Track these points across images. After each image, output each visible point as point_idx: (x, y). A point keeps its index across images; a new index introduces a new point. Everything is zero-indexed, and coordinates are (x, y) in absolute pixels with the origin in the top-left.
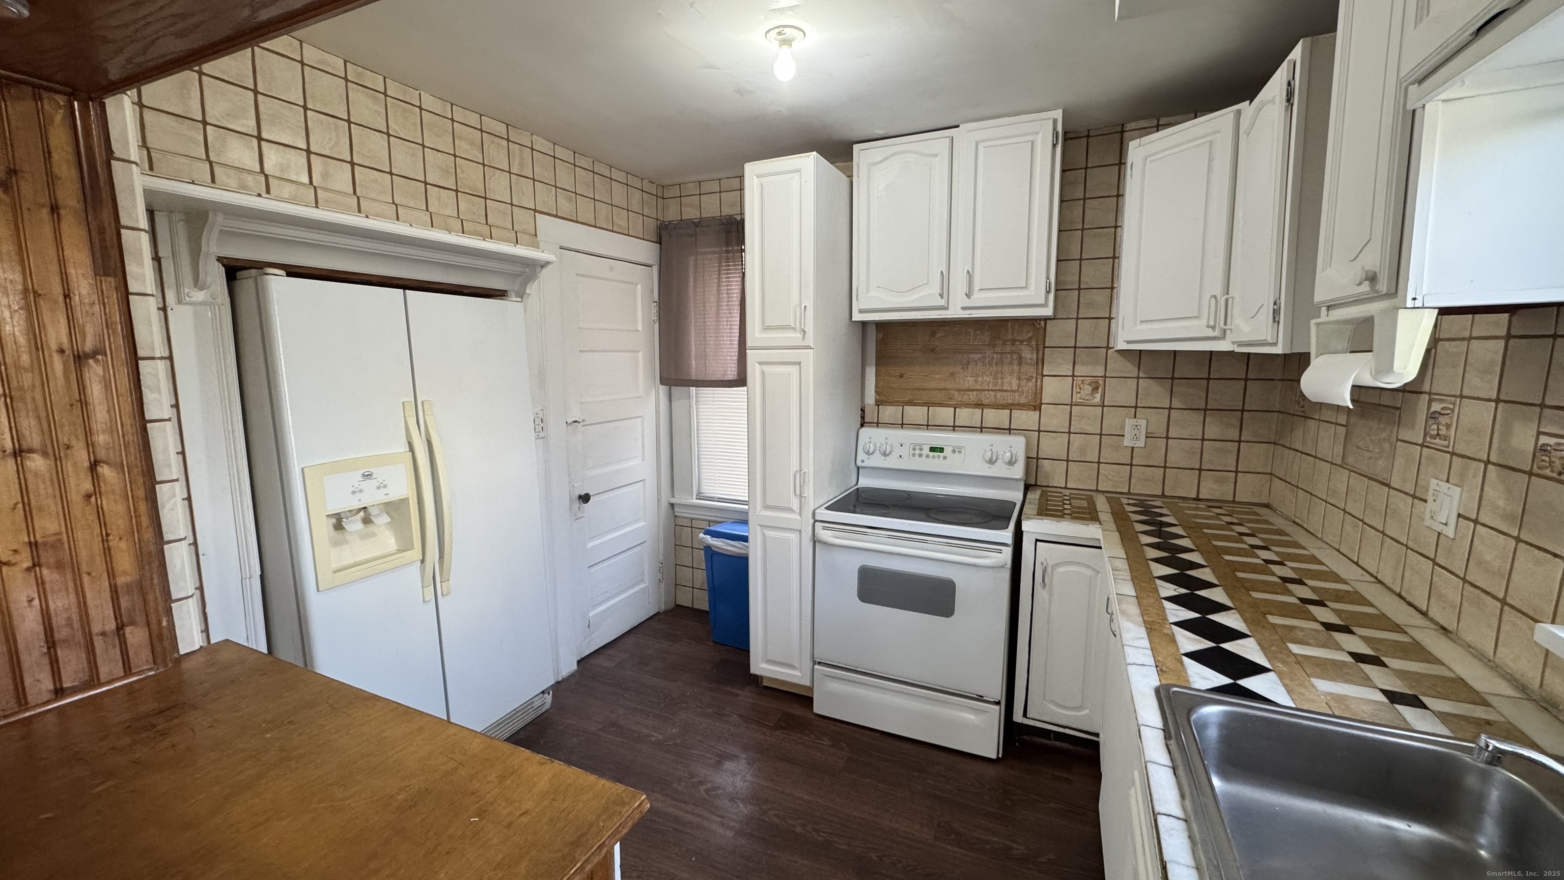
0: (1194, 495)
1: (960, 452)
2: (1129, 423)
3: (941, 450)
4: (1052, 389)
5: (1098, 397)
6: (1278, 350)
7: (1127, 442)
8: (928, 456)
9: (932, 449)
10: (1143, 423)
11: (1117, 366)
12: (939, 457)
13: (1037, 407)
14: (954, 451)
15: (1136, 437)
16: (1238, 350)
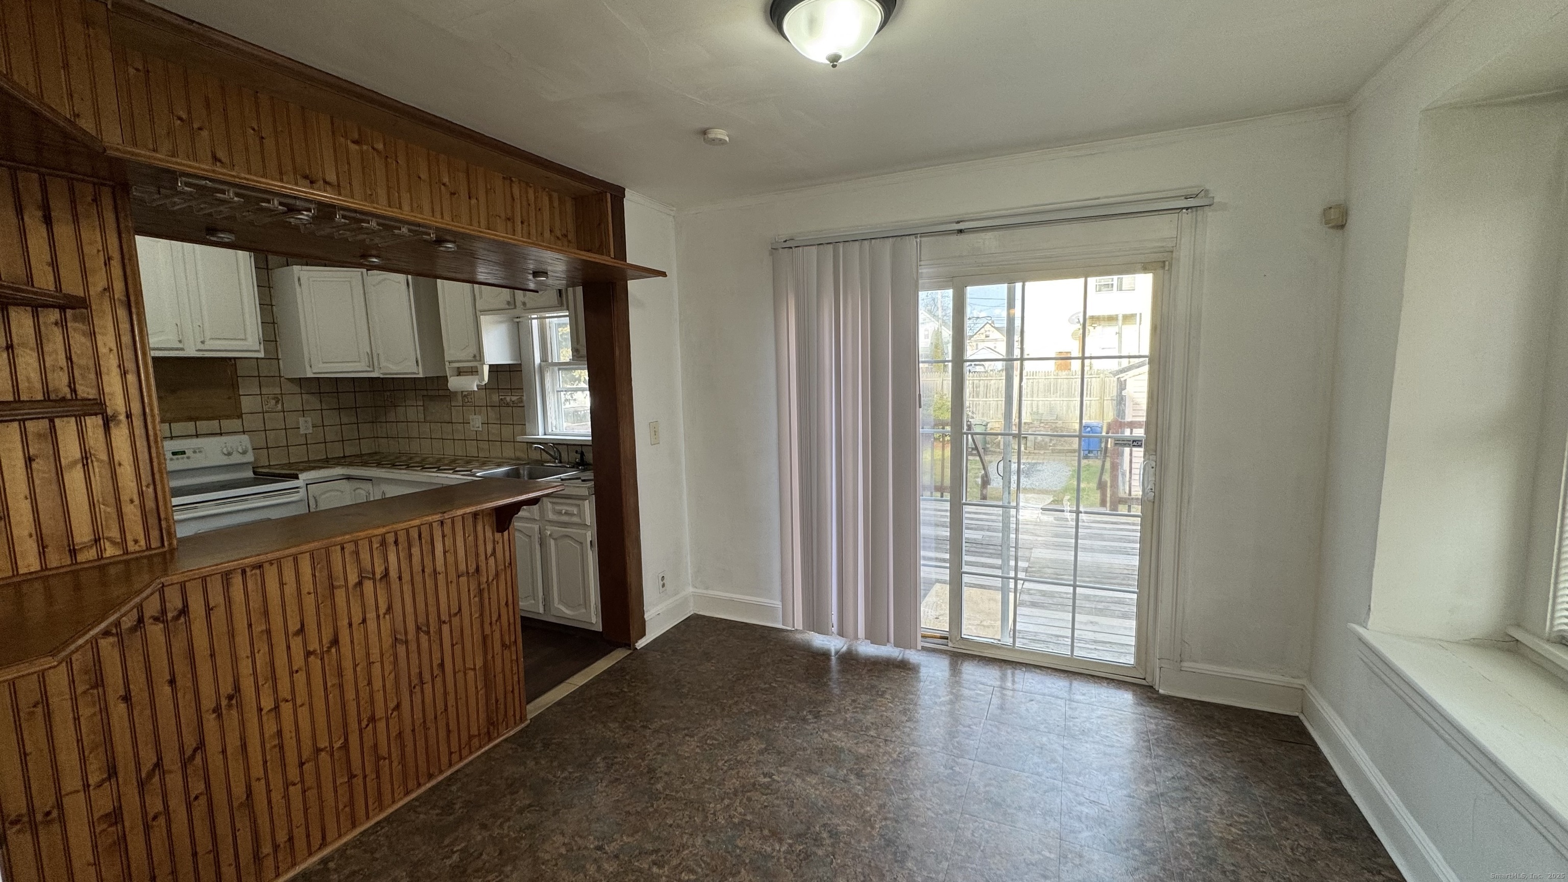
0: (342, 455)
1: (200, 452)
2: (301, 420)
3: (183, 453)
4: (247, 404)
5: (280, 406)
6: (421, 376)
7: (302, 431)
8: (171, 459)
9: (174, 454)
10: (309, 419)
11: (289, 387)
12: (183, 458)
13: (240, 416)
14: (195, 452)
15: (307, 428)
16: (382, 376)
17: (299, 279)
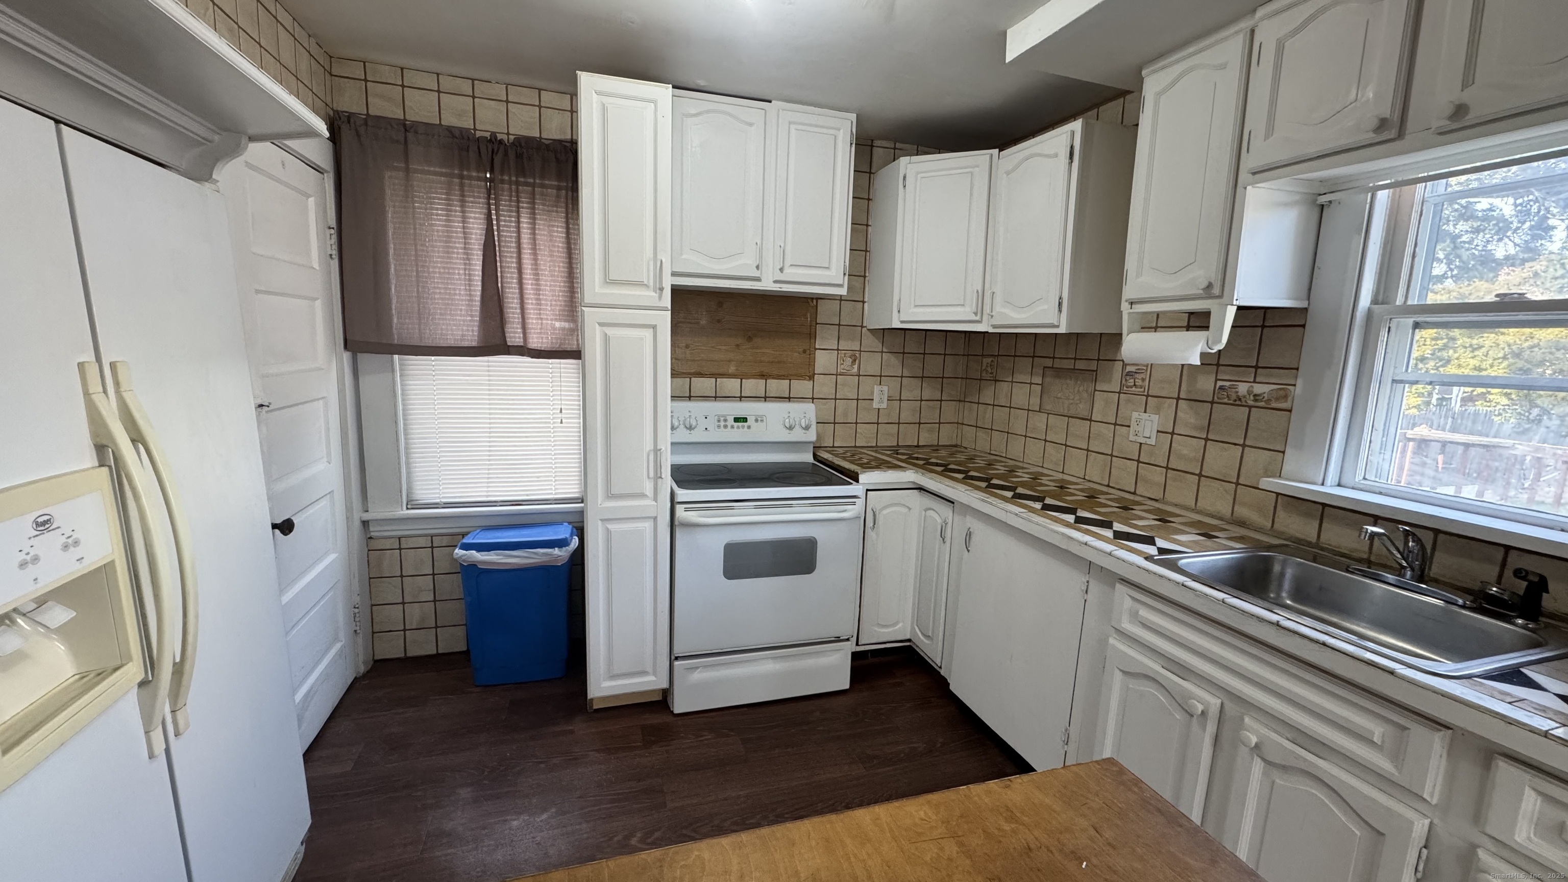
0: (916, 444)
1: (762, 421)
2: (877, 389)
3: (745, 420)
4: (823, 361)
5: (855, 370)
7: (875, 405)
8: (732, 427)
9: (737, 420)
10: (885, 388)
11: (871, 342)
12: (743, 427)
13: (811, 377)
14: (757, 421)
15: (881, 401)
16: (991, 330)
17: (905, 178)
